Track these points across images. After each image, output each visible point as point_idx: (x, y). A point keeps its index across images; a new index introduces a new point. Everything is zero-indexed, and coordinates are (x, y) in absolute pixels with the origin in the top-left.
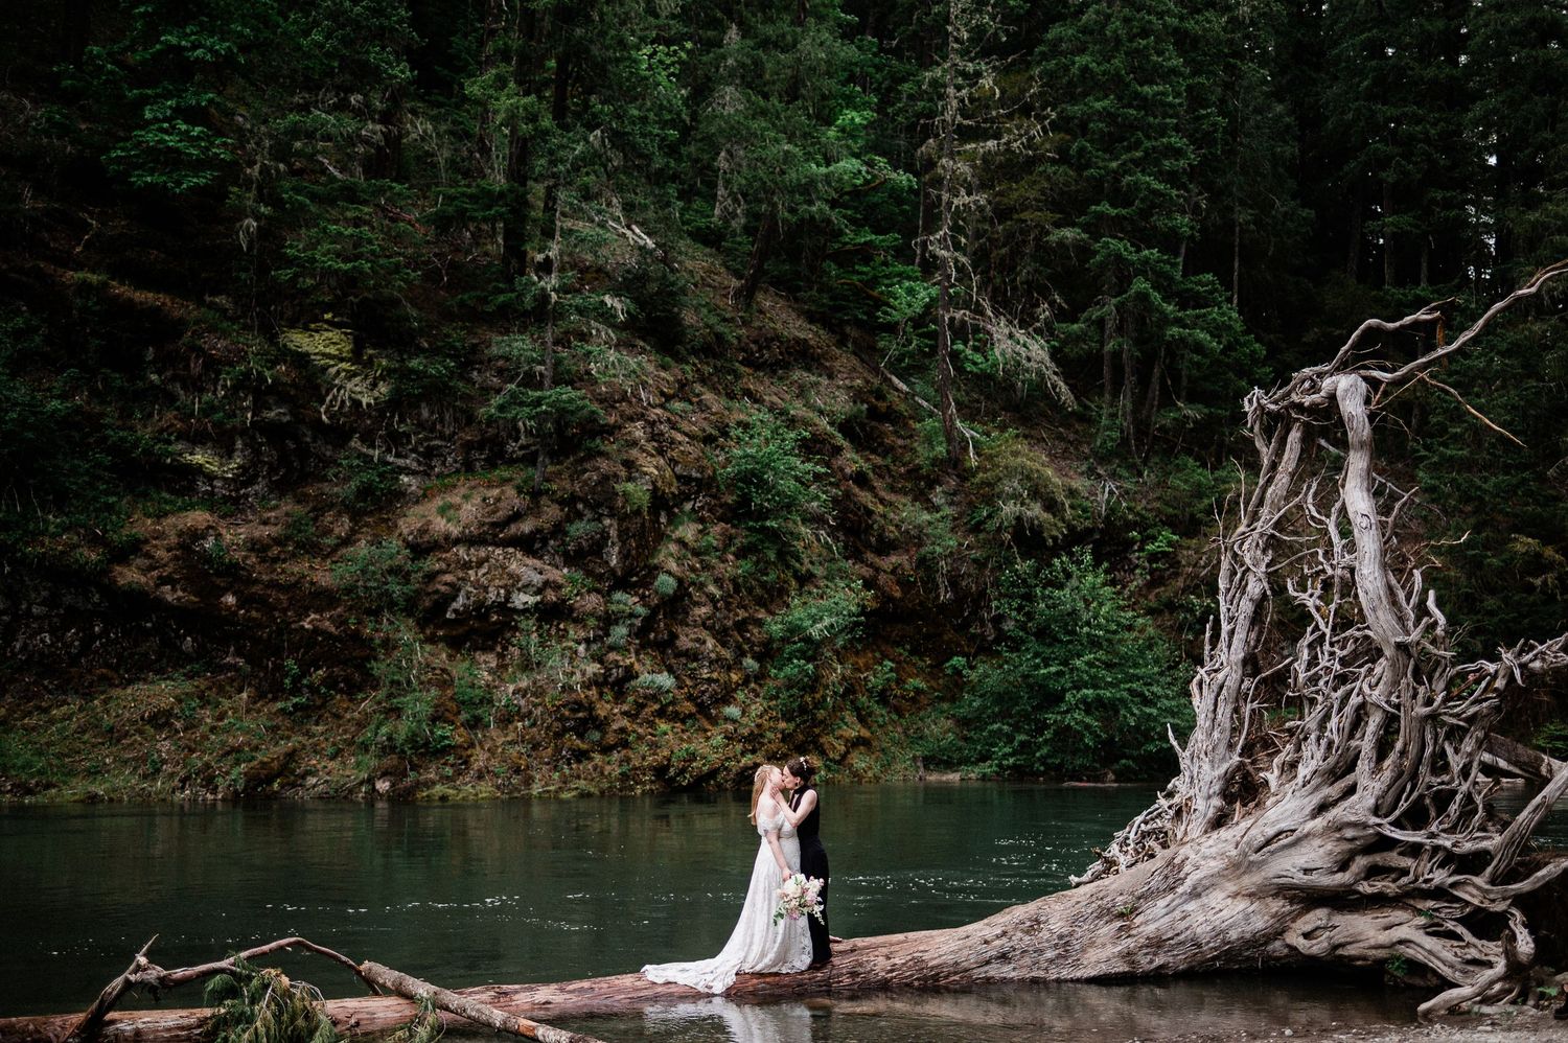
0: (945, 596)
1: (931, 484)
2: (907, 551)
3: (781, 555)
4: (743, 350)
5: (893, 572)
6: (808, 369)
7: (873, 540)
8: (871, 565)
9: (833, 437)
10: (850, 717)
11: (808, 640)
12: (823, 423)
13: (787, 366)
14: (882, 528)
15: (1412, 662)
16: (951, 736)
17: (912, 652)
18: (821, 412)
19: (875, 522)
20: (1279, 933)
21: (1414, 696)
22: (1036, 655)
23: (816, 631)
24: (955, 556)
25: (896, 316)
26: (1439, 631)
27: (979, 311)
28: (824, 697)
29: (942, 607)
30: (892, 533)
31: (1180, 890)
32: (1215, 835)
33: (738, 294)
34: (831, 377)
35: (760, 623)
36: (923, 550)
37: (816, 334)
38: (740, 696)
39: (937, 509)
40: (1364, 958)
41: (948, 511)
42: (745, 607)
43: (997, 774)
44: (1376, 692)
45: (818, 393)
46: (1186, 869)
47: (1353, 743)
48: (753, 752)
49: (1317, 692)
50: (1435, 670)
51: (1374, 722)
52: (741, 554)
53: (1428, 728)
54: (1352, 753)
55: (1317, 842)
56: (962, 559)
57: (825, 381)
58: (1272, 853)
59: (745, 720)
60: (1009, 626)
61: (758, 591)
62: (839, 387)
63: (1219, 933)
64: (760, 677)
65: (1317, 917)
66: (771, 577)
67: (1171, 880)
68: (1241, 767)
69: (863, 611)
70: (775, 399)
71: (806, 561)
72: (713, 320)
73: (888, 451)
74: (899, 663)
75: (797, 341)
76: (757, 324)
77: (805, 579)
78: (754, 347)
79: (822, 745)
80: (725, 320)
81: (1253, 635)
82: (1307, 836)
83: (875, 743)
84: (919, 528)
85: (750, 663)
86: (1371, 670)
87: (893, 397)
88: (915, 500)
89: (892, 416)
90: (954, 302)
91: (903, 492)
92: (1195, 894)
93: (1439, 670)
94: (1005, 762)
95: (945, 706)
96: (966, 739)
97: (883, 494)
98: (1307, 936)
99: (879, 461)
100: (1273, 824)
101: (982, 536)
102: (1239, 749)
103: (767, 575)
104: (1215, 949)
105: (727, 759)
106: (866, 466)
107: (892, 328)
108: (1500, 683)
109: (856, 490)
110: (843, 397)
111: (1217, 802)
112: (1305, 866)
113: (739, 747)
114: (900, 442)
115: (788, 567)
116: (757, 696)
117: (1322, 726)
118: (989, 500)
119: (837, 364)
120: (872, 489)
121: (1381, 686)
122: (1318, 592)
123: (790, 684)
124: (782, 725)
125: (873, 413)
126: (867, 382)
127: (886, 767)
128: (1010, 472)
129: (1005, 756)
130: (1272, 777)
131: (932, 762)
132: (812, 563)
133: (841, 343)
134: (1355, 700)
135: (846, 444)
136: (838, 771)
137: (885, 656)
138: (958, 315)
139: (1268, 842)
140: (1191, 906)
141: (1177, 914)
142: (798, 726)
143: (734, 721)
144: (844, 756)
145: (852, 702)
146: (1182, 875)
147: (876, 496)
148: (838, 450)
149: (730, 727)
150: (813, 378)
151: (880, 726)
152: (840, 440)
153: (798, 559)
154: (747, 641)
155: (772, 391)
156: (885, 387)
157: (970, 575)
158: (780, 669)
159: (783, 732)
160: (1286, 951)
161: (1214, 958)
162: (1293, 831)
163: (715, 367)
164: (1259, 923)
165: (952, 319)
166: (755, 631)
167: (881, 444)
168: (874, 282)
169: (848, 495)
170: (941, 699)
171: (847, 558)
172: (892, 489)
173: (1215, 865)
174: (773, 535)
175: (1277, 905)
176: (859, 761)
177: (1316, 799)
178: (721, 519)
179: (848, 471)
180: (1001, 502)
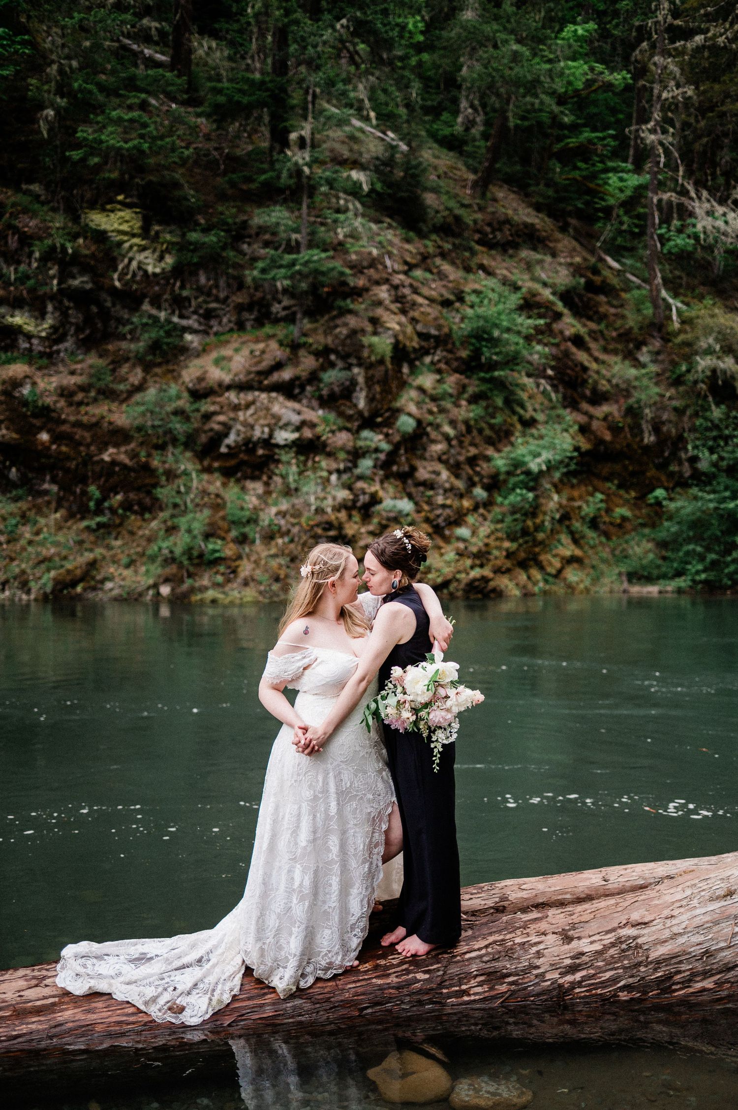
0: (649, 439)
1: (638, 347)
2: (617, 402)
3: (508, 402)
4: (479, 231)
5: (605, 419)
6: (535, 249)
7: (588, 392)
8: (586, 413)
9: (553, 303)
10: (565, 538)
11: (528, 473)
12: (547, 293)
13: (516, 246)
14: (596, 383)
16: (651, 556)
17: (620, 486)
18: (545, 285)
19: (590, 377)
22: (726, 488)
23: (534, 466)
24: (659, 406)
25: (612, 201)
27: (684, 193)
28: (543, 522)
29: (647, 449)
30: (604, 386)
33: (475, 185)
34: (554, 255)
35: (488, 459)
36: (631, 401)
37: (542, 220)
38: (470, 519)
39: (644, 366)
41: (653, 368)
42: (475, 445)
43: (691, 587)
45: (543, 268)
48: (482, 566)
52: (474, 399)
56: (664, 408)
57: (548, 259)
59: (474, 540)
60: (703, 465)
61: (488, 432)
62: (560, 264)
64: (488, 504)
66: (498, 420)
69: (577, 449)
70: (505, 272)
71: (530, 408)
72: (452, 204)
73: (602, 318)
74: (608, 495)
75: (526, 225)
76: (490, 209)
77: (529, 423)
78: (488, 229)
79: (541, 562)
80: (463, 206)
83: (586, 561)
84: (628, 382)
85: (479, 492)
87: (606, 273)
88: (625, 358)
89: (605, 289)
90: (661, 186)
91: (615, 352)
94: (698, 578)
95: (647, 531)
96: (664, 558)
97: (596, 354)
99: (593, 325)
101: (681, 389)
103: (494, 418)
105: (459, 572)
106: (583, 331)
107: (608, 211)
109: (574, 349)
110: (564, 272)
113: (469, 562)
114: (612, 310)
115: (514, 412)
116: (485, 519)
118: (688, 358)
119: (560, 246)
120: (588, 350)
123: (514, 510)
124: (507, 544)
125: (590, 287)
126: (585, 259)
127: (595, 580)
128: (708, 330)
129: (698, 572)
131: (634, 577)
132: (535, 410)
133: (563, 229)
135: (566, 311)
136: (554, 584)
137: (596, 489)
138: (666, 196)
142: (520, 545)
143: (464, 540)
144: (560, 571)
145: (568, 527)
147: (591, 355)
148: (558, 316)
149: (461, 545)
150: (539, 257)
151: (592, 547)
152: (560, 306)
153: (523, 406)
154: (478, 474)
155: (503, 267)
156: (600, 265)
157: (670, 422)
158: (505, 498)
159: (507, 550)
163: (454, 244)
165: (660, 201)
166: (485, 465)
167: (597, 312)
168: (594, 176)
169: (567, 354)
170: (643, 525)
171: (565, 407)
172: (605, 350)
174: (501, 385)
176: (572, 575)
178: (456, 371)
179: (567, 333)
180: (698, 358)
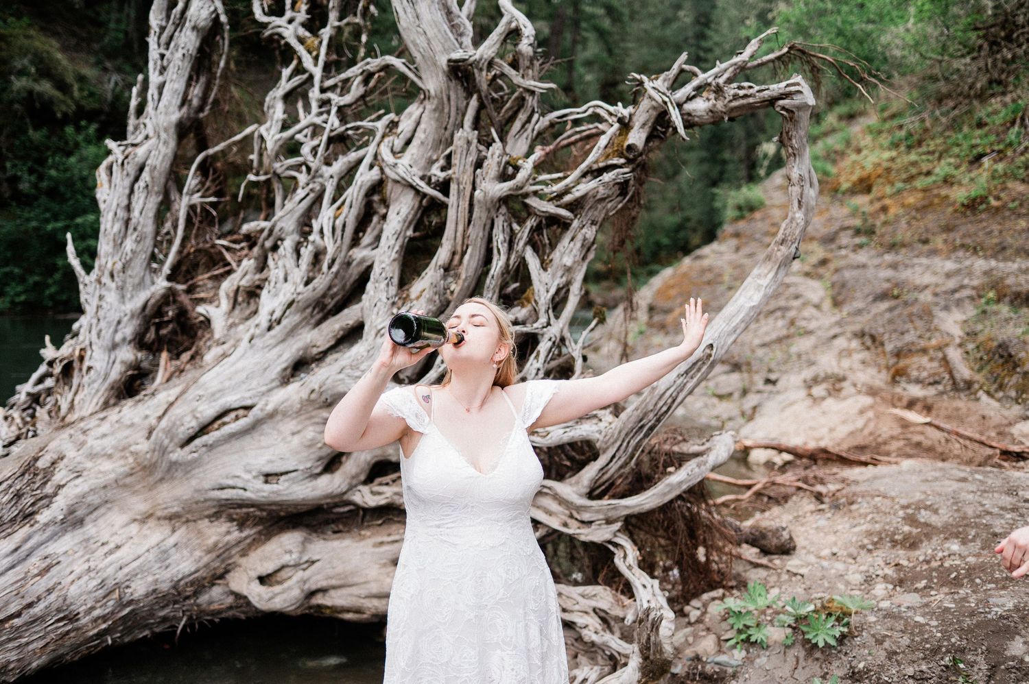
15: (474, 103)
20: (219, 576)
21: (479, 164)
26: (525, 46)
31: (43, 517)
32: (113, 414)
40: (358, 611)
43: (10, 309)
44: (406, 160)
46: (59, 476)
47: (358, 254)
49: (297, 167)
50: (511, 119)
51: (400, 212)
53: (500, 222)
54: (354, 272)
55: (290, 425)
58: (210, 447)
63: (109, 590)
65: (286, 546)
67: (27, 500)
68: (169, 297)
81: (196, 91)
82: (272, 415)
86: (393, 125)
92: (73, 520)
93: (522, 117)
94: (17, 300)
98: (263, 580)
100: (213, 396)
102: (166, 269)
104: (104, 618)
108: (637, 137)
111: (128, 354)
112: (268, 469)
117: (305, 226)
121: (413, 149)
122: (302, 16)
130: (217, 312)
134: (365, 177)
139: (204, 430)
140: (66, 543)
141: (35, 563)
146: (49, 489)
160: (230, 600)
161: (101, 634)
162: (248, 408)
164: (185, 564)
173: (110, 469)
175: (219, 532)
177: (289, 352)
180: (13, 78)
